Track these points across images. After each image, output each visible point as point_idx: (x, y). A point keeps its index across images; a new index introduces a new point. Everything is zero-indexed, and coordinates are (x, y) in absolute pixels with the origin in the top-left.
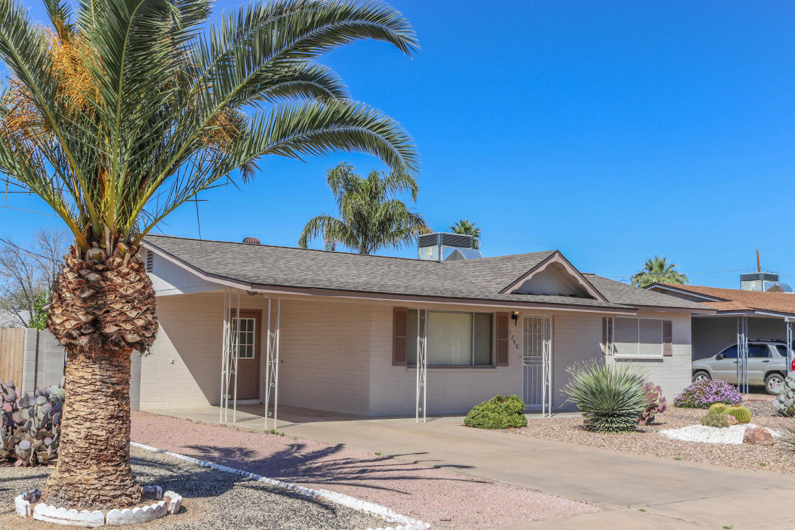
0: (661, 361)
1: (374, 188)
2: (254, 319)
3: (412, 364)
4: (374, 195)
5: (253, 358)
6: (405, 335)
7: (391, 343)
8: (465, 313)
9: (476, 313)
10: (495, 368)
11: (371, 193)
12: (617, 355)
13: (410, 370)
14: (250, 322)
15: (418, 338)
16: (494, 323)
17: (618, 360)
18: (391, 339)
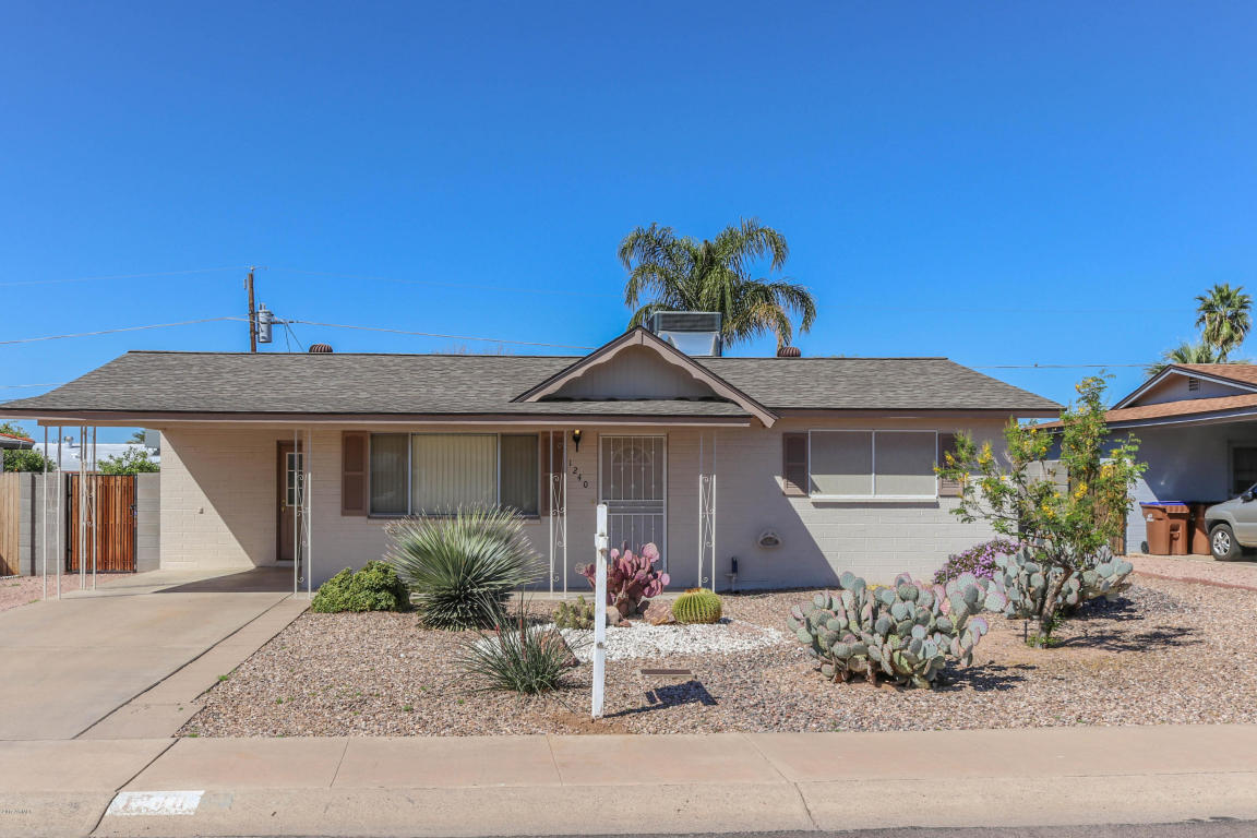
0: (935, 505)
6: (362, 470)
7: (338, 484)
8: (486, 434)
10: (538, 518)
12: (815, 497)
13: (372, 521)
16: (540, 449)
17: (817, 505)
18: (338, 477)
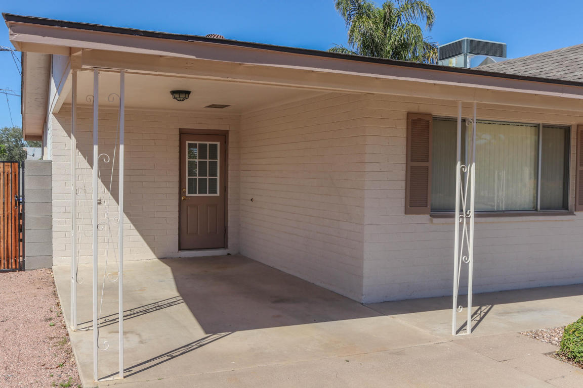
1: (388, 14)
2: (218, 143)
3: (445, 211)
4: (388, 22)
5: (218, 194)
6: (428, 161)
7: (402, 176)
8: (527, 125)
9: (545, 126)
10: (572, 213)
11: (385, 20)
13: (436, 220)
14: (213, 147)
15: (459, 166)
16: (573, 142)
18: (403, 167)
